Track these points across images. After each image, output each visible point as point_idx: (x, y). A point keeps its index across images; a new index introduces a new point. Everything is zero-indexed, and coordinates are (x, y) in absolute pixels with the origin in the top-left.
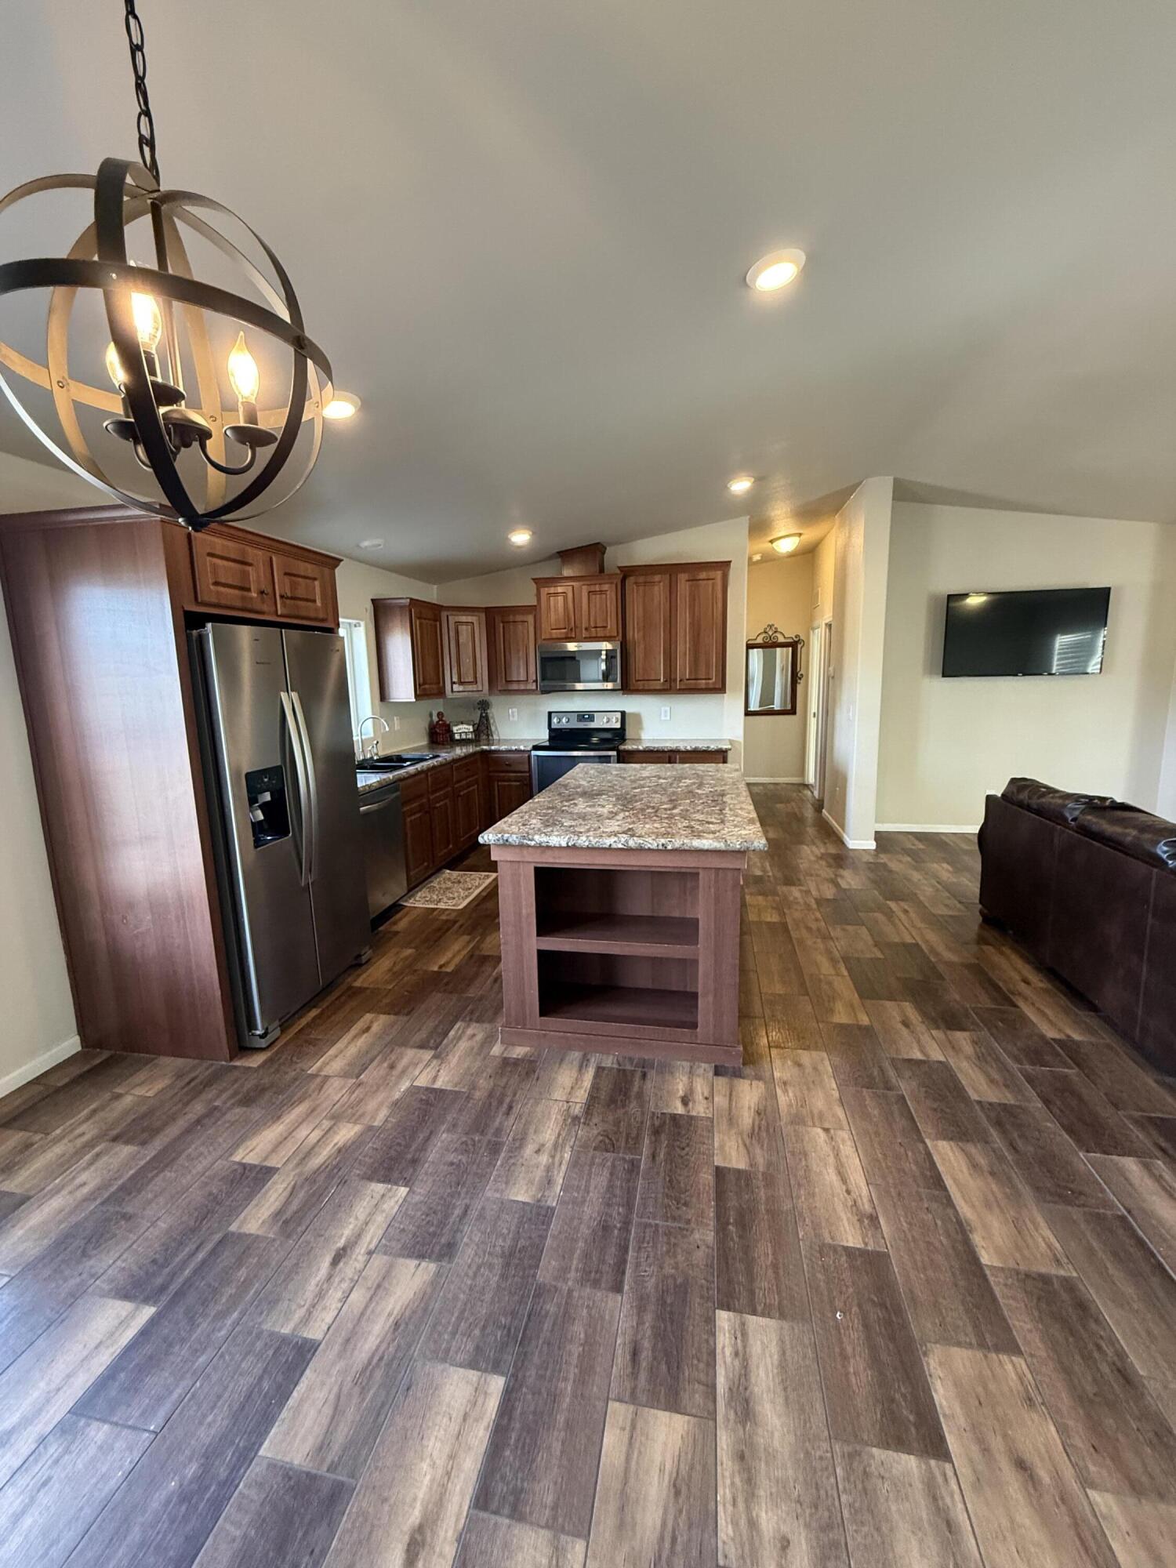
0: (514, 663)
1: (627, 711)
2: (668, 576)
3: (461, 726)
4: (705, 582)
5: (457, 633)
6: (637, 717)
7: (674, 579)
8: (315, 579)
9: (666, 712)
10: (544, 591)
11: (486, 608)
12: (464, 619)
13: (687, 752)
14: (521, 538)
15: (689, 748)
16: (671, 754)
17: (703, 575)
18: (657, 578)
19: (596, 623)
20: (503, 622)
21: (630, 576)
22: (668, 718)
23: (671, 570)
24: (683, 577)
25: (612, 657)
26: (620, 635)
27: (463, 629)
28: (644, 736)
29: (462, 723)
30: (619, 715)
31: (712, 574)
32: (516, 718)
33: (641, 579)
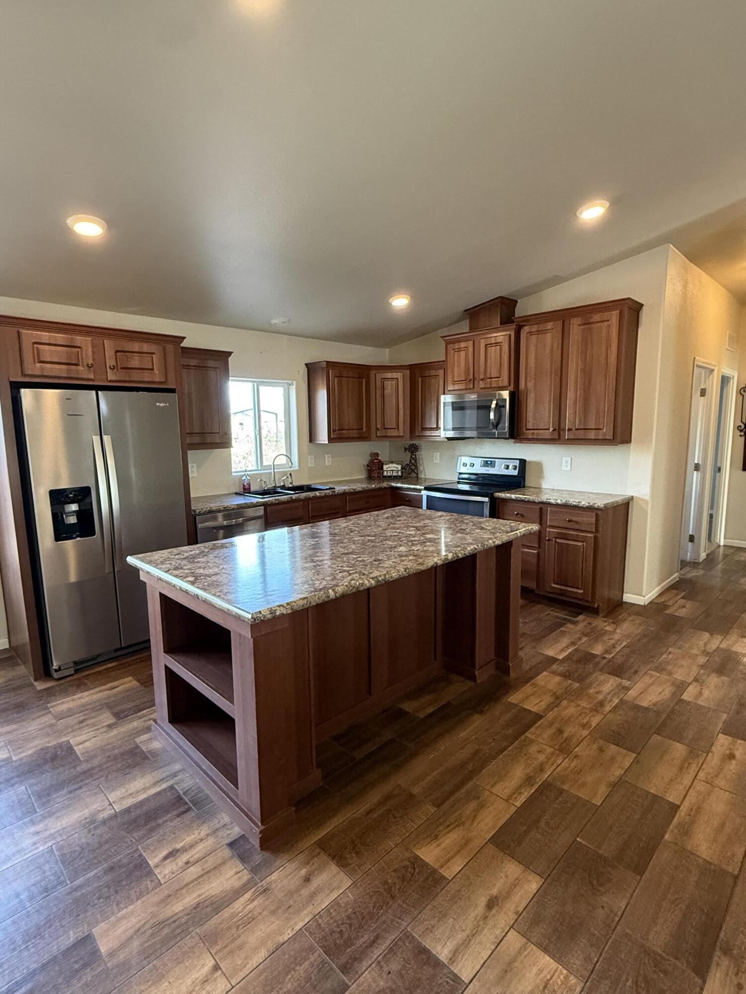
0: (428, 411)
1: (527, 459)
2: (560, 323)
3: (391, 465)
4: (599, 324)
5: (383, 388)
6: (539, 466)
7: (566, 324)
8: (153, 353)
9: (567, 462)
10: (450, 347)
11: (410, 365)
12: (389, 375)
13: (557, 505)
14: (400, 302)
15: (559, 502)
16: (541, 506)
17: (597, 317)
18: (550, 325)
19: (491, 375)
20: (421, 377)
21: (524, 326)
22: (569, 468)
23: (564, 316)
24: (576, 322)
25: (501, 407)
26: (512, 384)
27: (388, 384)
28: (545, 485)
29: (392, 463)
30: (517, 463)
31: (606, 315)
32: (438, 461)
33: (534, 328)
